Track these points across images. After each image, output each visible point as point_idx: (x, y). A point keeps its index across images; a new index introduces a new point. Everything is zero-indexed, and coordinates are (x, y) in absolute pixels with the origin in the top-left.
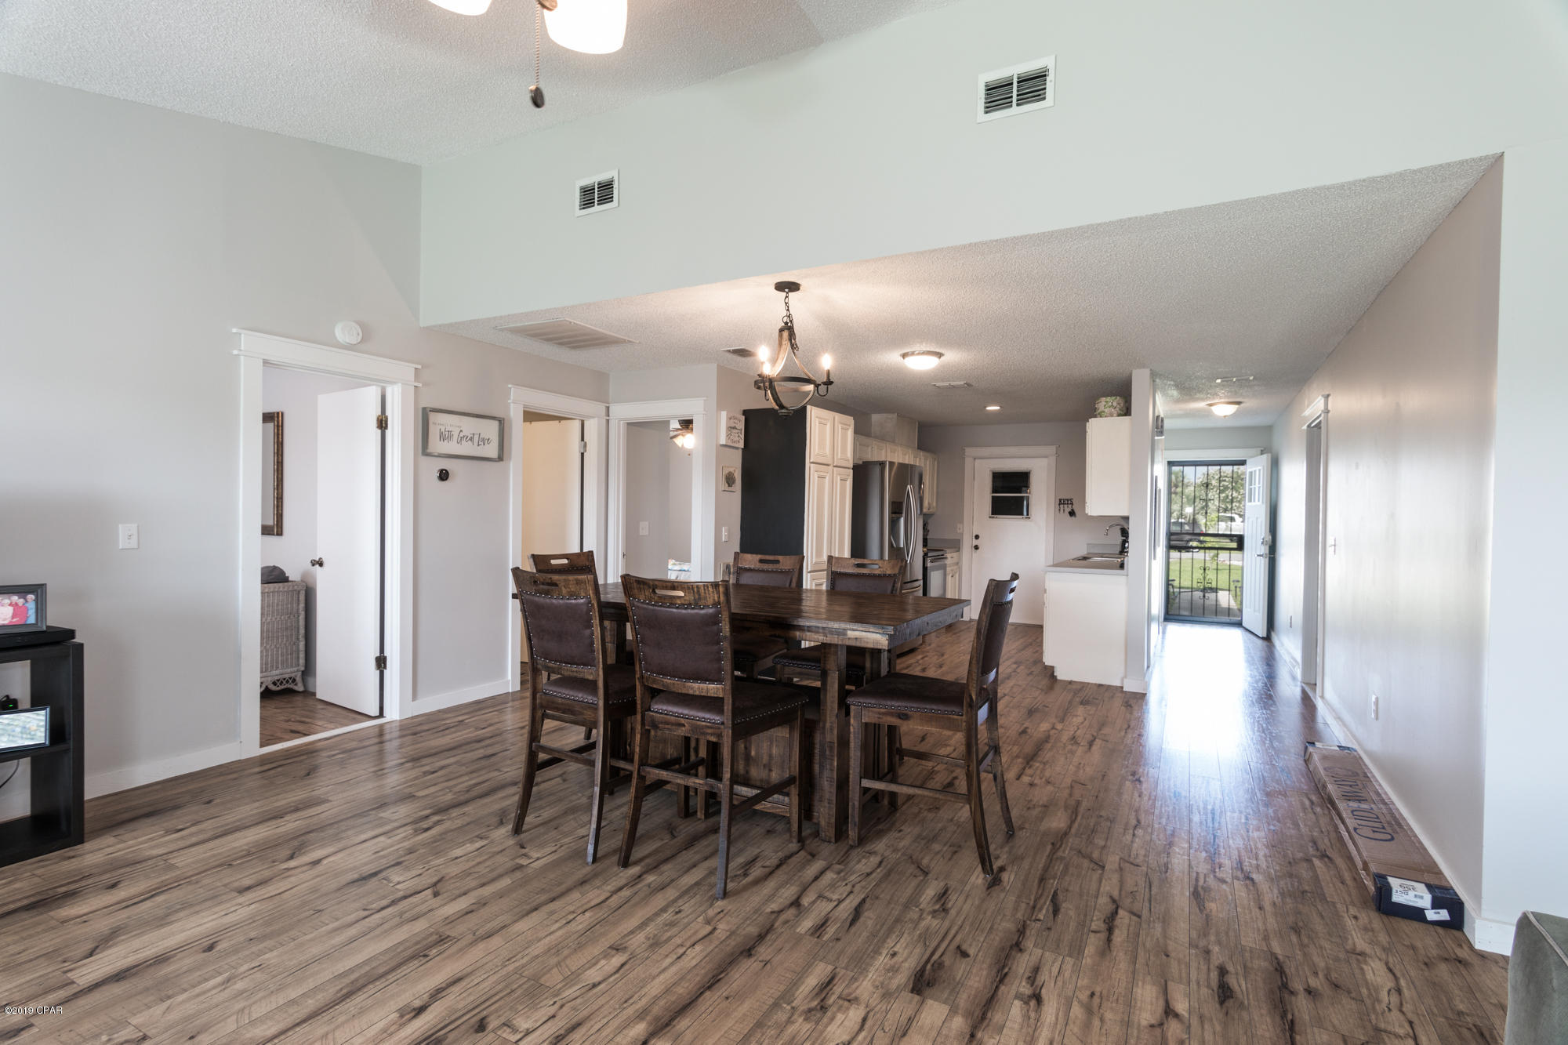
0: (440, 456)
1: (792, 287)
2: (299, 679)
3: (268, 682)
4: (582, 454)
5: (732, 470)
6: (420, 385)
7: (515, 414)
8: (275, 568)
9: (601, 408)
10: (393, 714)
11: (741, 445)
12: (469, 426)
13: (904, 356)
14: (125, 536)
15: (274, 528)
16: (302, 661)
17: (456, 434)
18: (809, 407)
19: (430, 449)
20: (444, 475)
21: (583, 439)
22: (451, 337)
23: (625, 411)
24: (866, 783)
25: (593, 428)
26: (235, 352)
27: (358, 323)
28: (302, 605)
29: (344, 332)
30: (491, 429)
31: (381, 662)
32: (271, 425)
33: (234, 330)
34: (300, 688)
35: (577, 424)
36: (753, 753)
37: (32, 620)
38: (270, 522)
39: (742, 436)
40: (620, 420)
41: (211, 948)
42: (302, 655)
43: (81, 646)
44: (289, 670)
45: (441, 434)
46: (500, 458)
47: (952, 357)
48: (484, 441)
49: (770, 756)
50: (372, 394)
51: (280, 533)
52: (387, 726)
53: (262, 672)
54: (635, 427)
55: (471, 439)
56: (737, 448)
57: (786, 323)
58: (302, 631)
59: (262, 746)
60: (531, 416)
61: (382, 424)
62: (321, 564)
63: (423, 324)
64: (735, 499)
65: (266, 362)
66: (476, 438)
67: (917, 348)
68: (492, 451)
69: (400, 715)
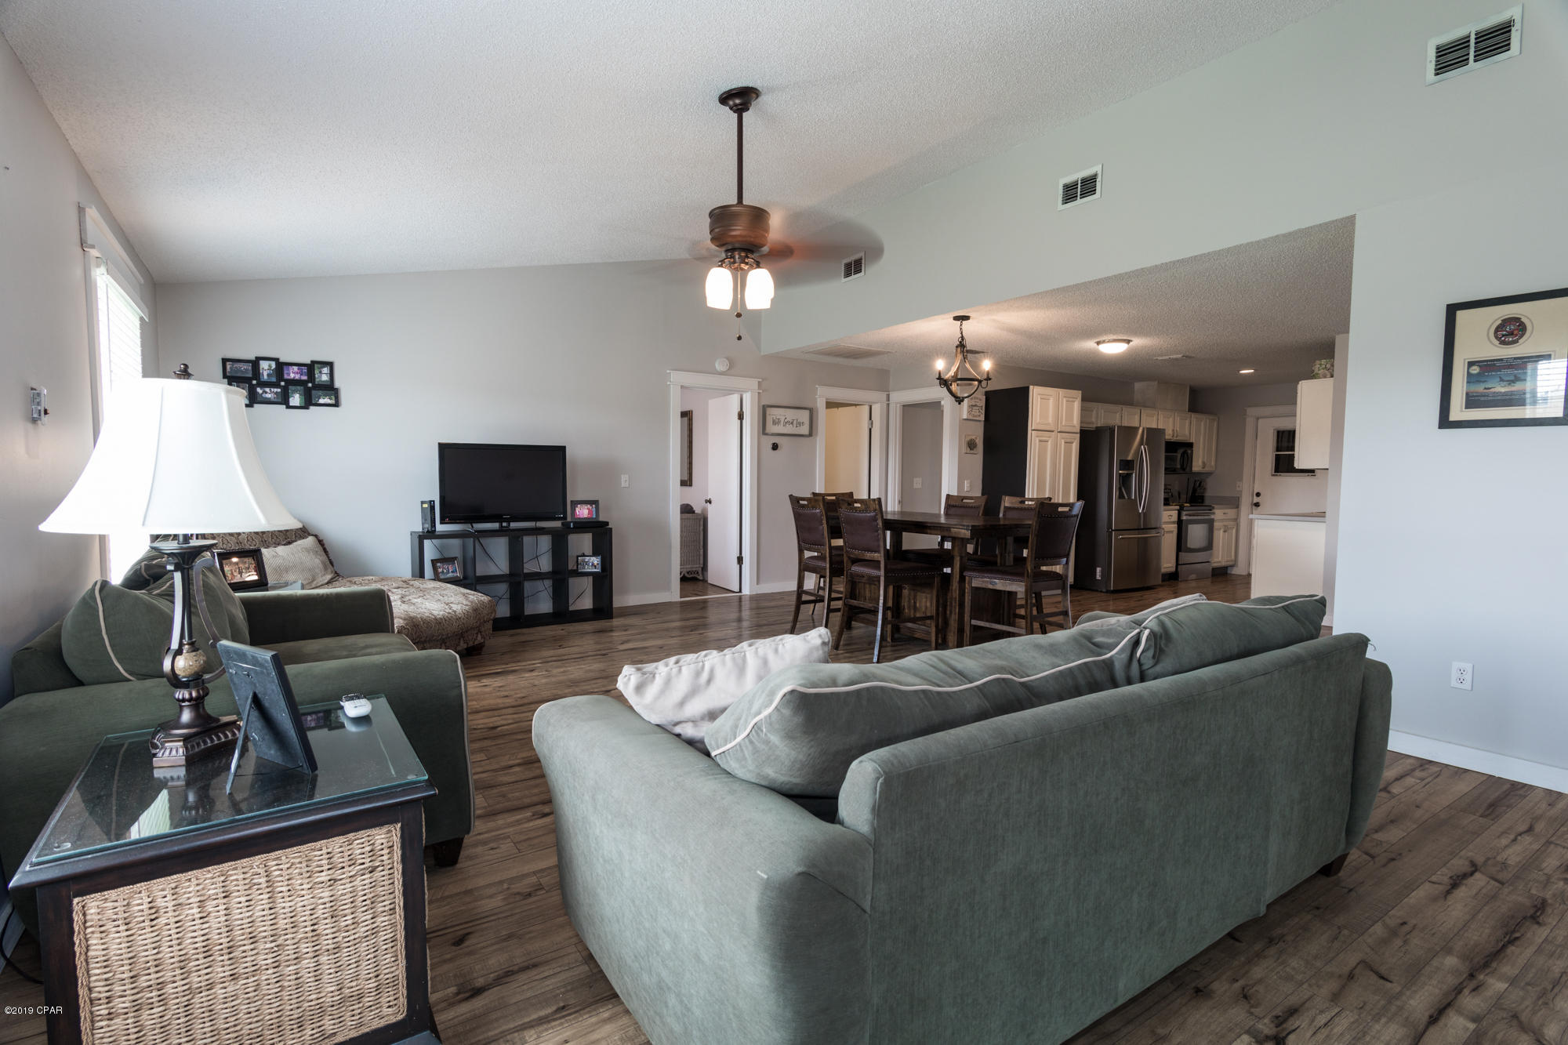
0: (773, 435)
1: (963, 318)
2: (700, 572)
3: (685, 571)
4: (870, 429)
5: (973, 437)
6: (761, 391)
7: (821, 404)
8: (688, 505)
9: (884, 396)
10: (746, 591)
11: (982, 418)
12: (790, 414)
13: (1098, 343)
14: (624, 480)
15: (687, 482)
16: (702, 562)
17: (782, 421)
18: (1031, 387)
19: (767, 431)
20: (775, 447)
21: (870, 419)
22: (782, 359)
23: (901, 397)
24: (974, 622)
25: (877, 410)
26: (668, 383)
27: (728, 359)
28: (702, 528)
29: (720, 365)
30: (804, 416)
31: (740, 560)
32: (686, 419)
33: (668, 371)
34: (701, 578)
35: (866, 408)
36: (918, 605)
37: (594, 517)
38: (686, 478)
39: (983, 412)
40: (897, 403)
41: (661, 648)
42: (702, 558)
43: (611, 529)
44: (695, 566)
45: (774, 421)
46: (810, 435)
47: (1138, 342)
48: (800, 424)
49: (926, 607)
50: (735, 398)
51: (691, 485)
52: (743, 597)
53: (681, 565)
54: (908, 408)
55: (792, 423)
56: (980, 421)
57: (960, 342)
58: (702, 543)
59: (681, 597)
60: (830, 405)
61: (741, 417)
62: (710, 502)
63: (762, 354)
64: (977, 459)
65: (682, 387)
66: (795, 422)
67: (1105, 338)
68: (805, 430)
69: (750, 592)
